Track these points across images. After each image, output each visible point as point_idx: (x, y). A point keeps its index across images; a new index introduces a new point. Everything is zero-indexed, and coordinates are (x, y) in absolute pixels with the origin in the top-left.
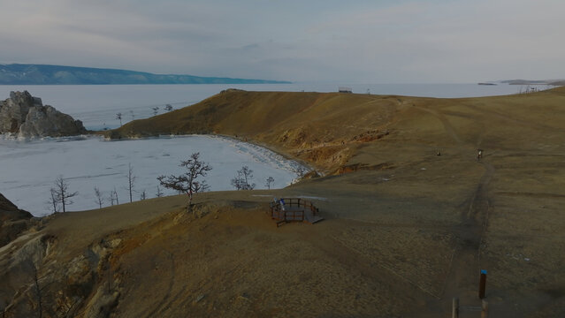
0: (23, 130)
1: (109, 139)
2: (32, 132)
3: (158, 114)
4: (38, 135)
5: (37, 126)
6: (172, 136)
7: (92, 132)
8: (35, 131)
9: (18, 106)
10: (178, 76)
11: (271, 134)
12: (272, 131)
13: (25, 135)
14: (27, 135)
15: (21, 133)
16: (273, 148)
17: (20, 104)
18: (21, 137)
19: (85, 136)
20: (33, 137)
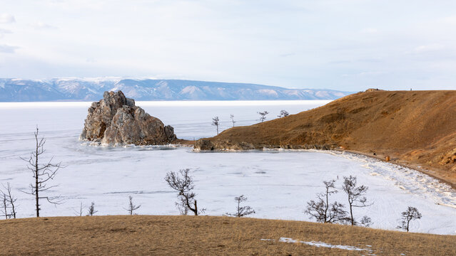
0: (107, 135)
1: (198, 149)
2: (116, 138)
3: (265, 121)
4: (122, 142)
5: (122, 131)
6: (281, 149)
7: (183, 142)
8: (120, 137)
9: (109, 107)
10: (315, 91)
11: (431, 152)
12: (433, 148)
13: (108, 141)
14: (111, 141)
15: (105, 139)
16: (431, 172)
17: (111, 106)
18: (104, 144)
19: (173, 146)
20: (116, 144)
